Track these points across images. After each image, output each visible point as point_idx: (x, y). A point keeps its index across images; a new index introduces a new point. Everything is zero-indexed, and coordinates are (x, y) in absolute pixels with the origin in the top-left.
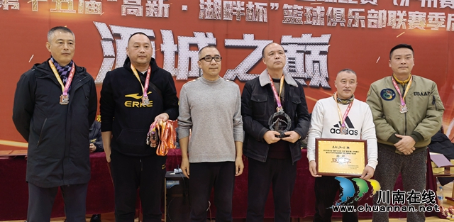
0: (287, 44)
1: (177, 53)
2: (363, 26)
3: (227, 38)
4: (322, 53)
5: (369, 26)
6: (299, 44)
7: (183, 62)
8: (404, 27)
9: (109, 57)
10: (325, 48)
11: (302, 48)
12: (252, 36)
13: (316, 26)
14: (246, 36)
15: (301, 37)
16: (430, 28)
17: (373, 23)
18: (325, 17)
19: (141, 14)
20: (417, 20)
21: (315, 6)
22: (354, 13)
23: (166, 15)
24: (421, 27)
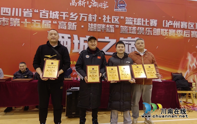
1: (79, 44)
2: (151, 34)
3: (99, 38)
6: (126, 41)
7: (82, 47)
8: (167, 35)
11: (127, 42)
12: (108, 37)
13: (133, 34)
14: (106, 37)
15: (127, 38)
16: (177, 36)
17: (155, 33)
18: (137, 31)
19: (66, 29)
20: (172, 33)
21: (133, 27)
22: (148, 29)
23: (75, 29)
24: (174, 35)
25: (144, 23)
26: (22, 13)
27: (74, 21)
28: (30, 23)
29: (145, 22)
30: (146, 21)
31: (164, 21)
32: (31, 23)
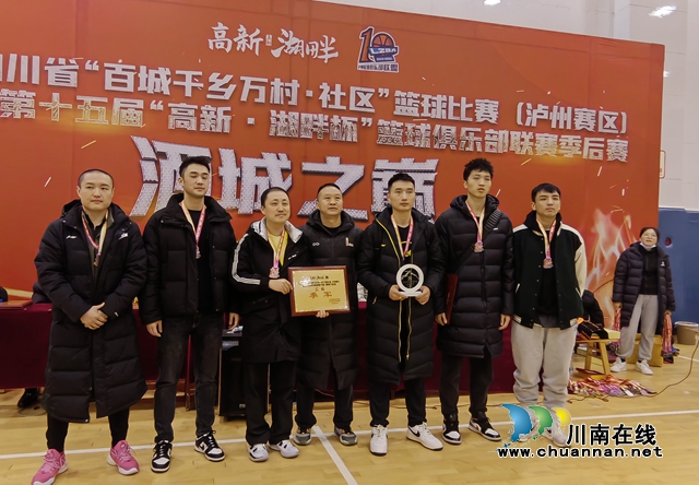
0: (382, 171)
1: (239, 179)
2: (479, 149)
3: (306, 161)
4: (427, 183)
5: (487, 150)
7: (248, 192)
8: (531, 153)
9: (151, 182)
10: (431, 177)
12: (338, 158)
13: (419, 148)
14: (329, 159)
15: (400, 161)
16: (562, 155)
17: (491, 147)
18: (432, 136)
19: (194, 128)
20: (546, 144)
21: (419, 123)
22: (467, 133)
23: (227, 130)
24: (552, 153)
25: (457, 110)
26: (43, 74)
27: (223, 103)
28: (70, 106)
29: (459, 108)
30: (464, 105)
31: (521, 104)
32: (75, 106)
